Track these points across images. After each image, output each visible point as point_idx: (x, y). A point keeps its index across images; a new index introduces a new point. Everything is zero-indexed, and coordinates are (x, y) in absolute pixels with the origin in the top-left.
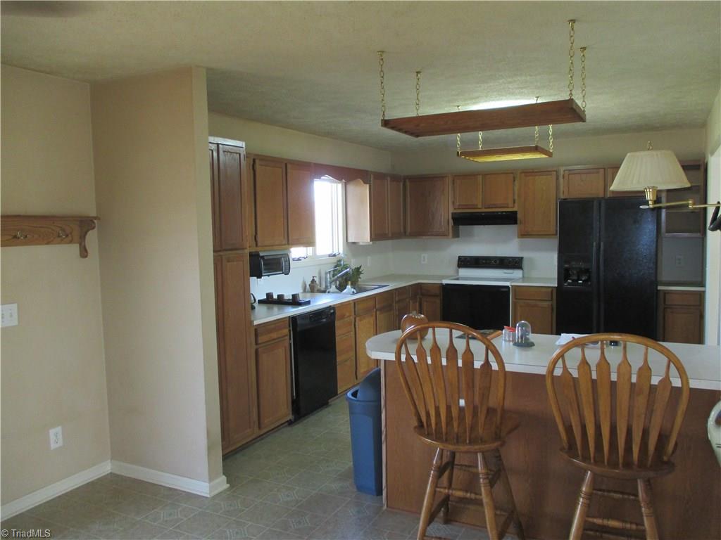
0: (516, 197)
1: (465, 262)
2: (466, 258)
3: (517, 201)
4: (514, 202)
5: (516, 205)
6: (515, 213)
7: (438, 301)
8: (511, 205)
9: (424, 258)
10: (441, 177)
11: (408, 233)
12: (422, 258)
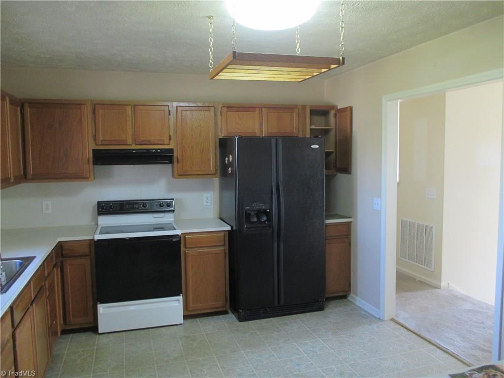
0: (172, 133)
1: (106, 208)
2: (107, 203)
3: (172, 137)
4: (170, 139)
5: (172, 141)
6: (171, 151)
7: (87, 262)
8: (167, 142)
9: (47, 205)
10: (77, 105)
11: (29, 176)
12: (44, 206)
